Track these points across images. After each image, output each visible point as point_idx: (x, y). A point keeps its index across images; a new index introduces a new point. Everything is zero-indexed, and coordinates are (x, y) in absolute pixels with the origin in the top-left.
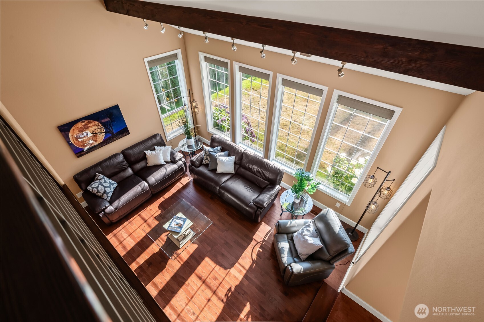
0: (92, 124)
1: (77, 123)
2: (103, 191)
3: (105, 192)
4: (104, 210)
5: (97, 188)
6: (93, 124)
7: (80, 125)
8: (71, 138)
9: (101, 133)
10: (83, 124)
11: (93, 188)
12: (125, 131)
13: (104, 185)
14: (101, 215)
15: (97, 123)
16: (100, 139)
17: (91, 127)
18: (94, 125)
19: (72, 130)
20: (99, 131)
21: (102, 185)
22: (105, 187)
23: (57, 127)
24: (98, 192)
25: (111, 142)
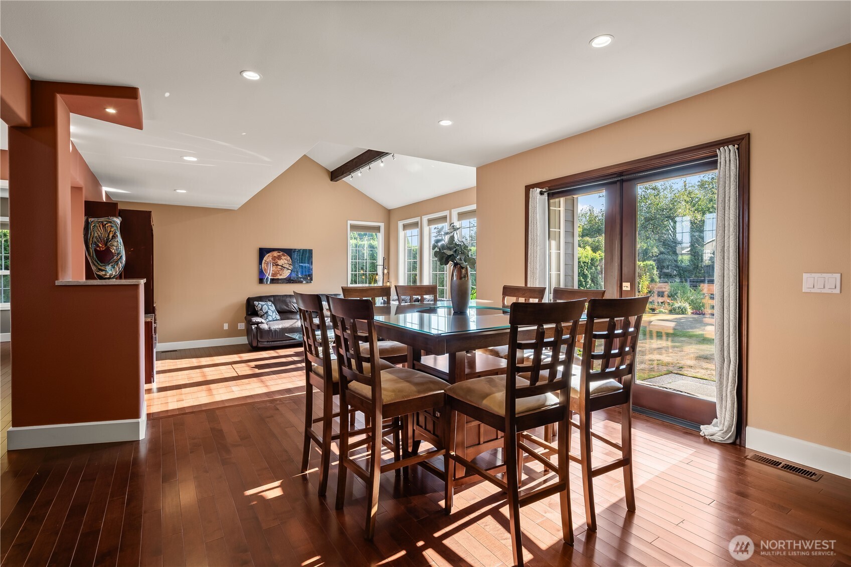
0: (284, 257)
1: (274, 251)
2: (266, 311)
3: (267, 313)
4: (258, 323)
5: (262, 306)
6: (286, 257)
7: (276, 254)
8: (263, 261)
9: (288, 269)
10: (279, 254)
11: (259, 304)
12: (309, 277)
13: (269, 307)
14: (253, 327)
15: (289, 258)
16: (285, 275)
17: (283, 260)
18: (285, 259)
19: (268, 255)
20: (287, 266)
21: (268, 306)
22: (269, 309)
23: (260, 248)
24: (261, 309)
25: (293, 283)
